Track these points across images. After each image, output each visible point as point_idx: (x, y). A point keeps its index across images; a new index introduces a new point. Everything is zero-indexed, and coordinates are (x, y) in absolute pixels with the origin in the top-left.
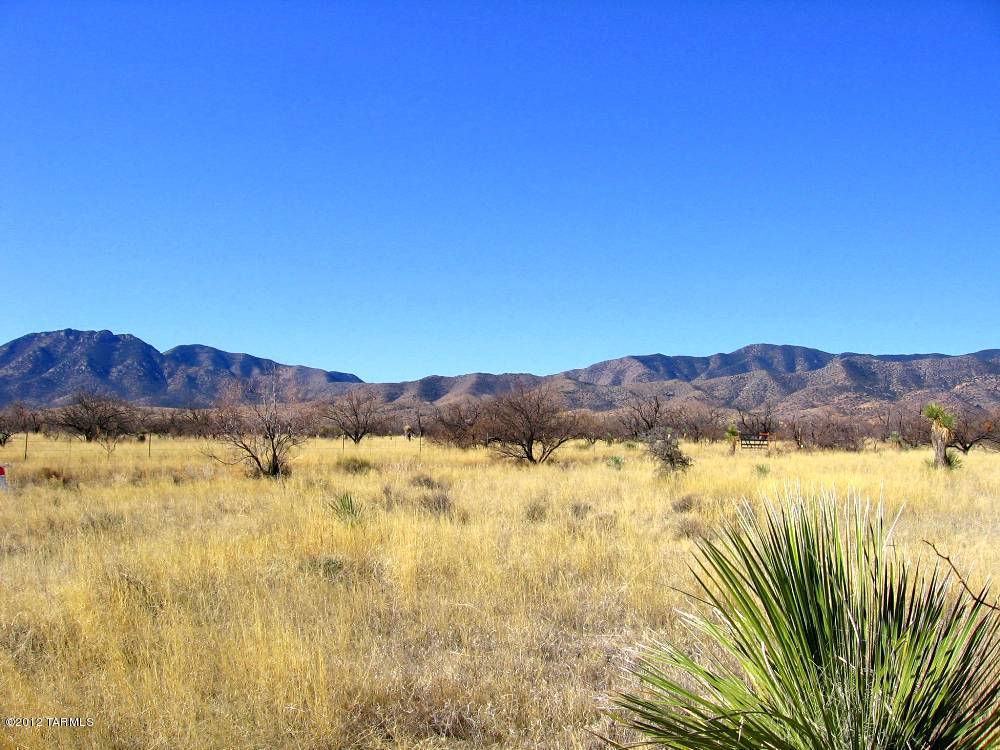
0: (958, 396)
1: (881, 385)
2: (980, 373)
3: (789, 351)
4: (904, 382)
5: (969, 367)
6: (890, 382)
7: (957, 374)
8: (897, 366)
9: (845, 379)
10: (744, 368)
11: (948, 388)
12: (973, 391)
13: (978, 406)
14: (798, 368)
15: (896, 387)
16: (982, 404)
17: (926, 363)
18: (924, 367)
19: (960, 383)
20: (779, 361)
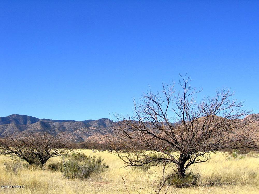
0: (75, 134)
1: (52, 130)
2: (83, 127)
3: (25, 117)
4: (59, 129)
5: (79, 125)
6: (55, 129)
7: (76, 127)
8: (58, 124)
9: (40, 127)
10: (9, 122)
11: (73, 131)
12: (80, 133)
13: (81, 137)
14: (28, 123)
15: (56, 131)
16: (82, 137)
17: (67, 123)
18: (66, 124)
19: (76, 130)
20: (21, 120)
